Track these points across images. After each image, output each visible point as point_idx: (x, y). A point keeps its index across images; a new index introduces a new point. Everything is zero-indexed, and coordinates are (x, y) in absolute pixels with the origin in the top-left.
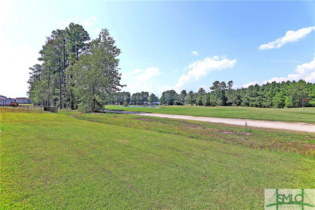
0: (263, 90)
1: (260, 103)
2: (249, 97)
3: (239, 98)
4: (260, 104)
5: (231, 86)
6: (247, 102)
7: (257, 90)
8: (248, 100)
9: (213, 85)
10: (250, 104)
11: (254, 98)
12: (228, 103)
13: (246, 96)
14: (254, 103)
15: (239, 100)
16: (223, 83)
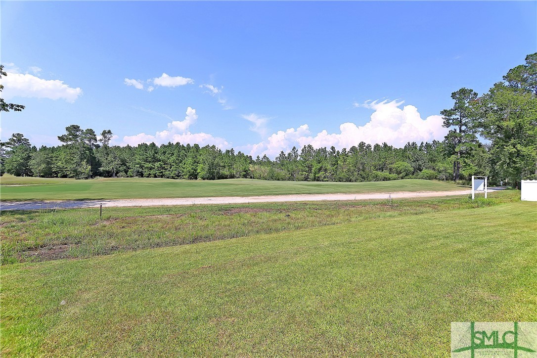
0: (164, 153)
1: (162, 172)
2: (143, 162)
3: (124, 163)
4: (161, 174)
5: (109, 139)
6: (140, 170)
7: (155, 152)
8: (141, 167)
9: (66, 133)
10: (145, 174)
11: (150, 165)
12: (103, 170)
13: (137, 161)
14: (152, 172)
15: (125, 167)
16: (91, 132)
